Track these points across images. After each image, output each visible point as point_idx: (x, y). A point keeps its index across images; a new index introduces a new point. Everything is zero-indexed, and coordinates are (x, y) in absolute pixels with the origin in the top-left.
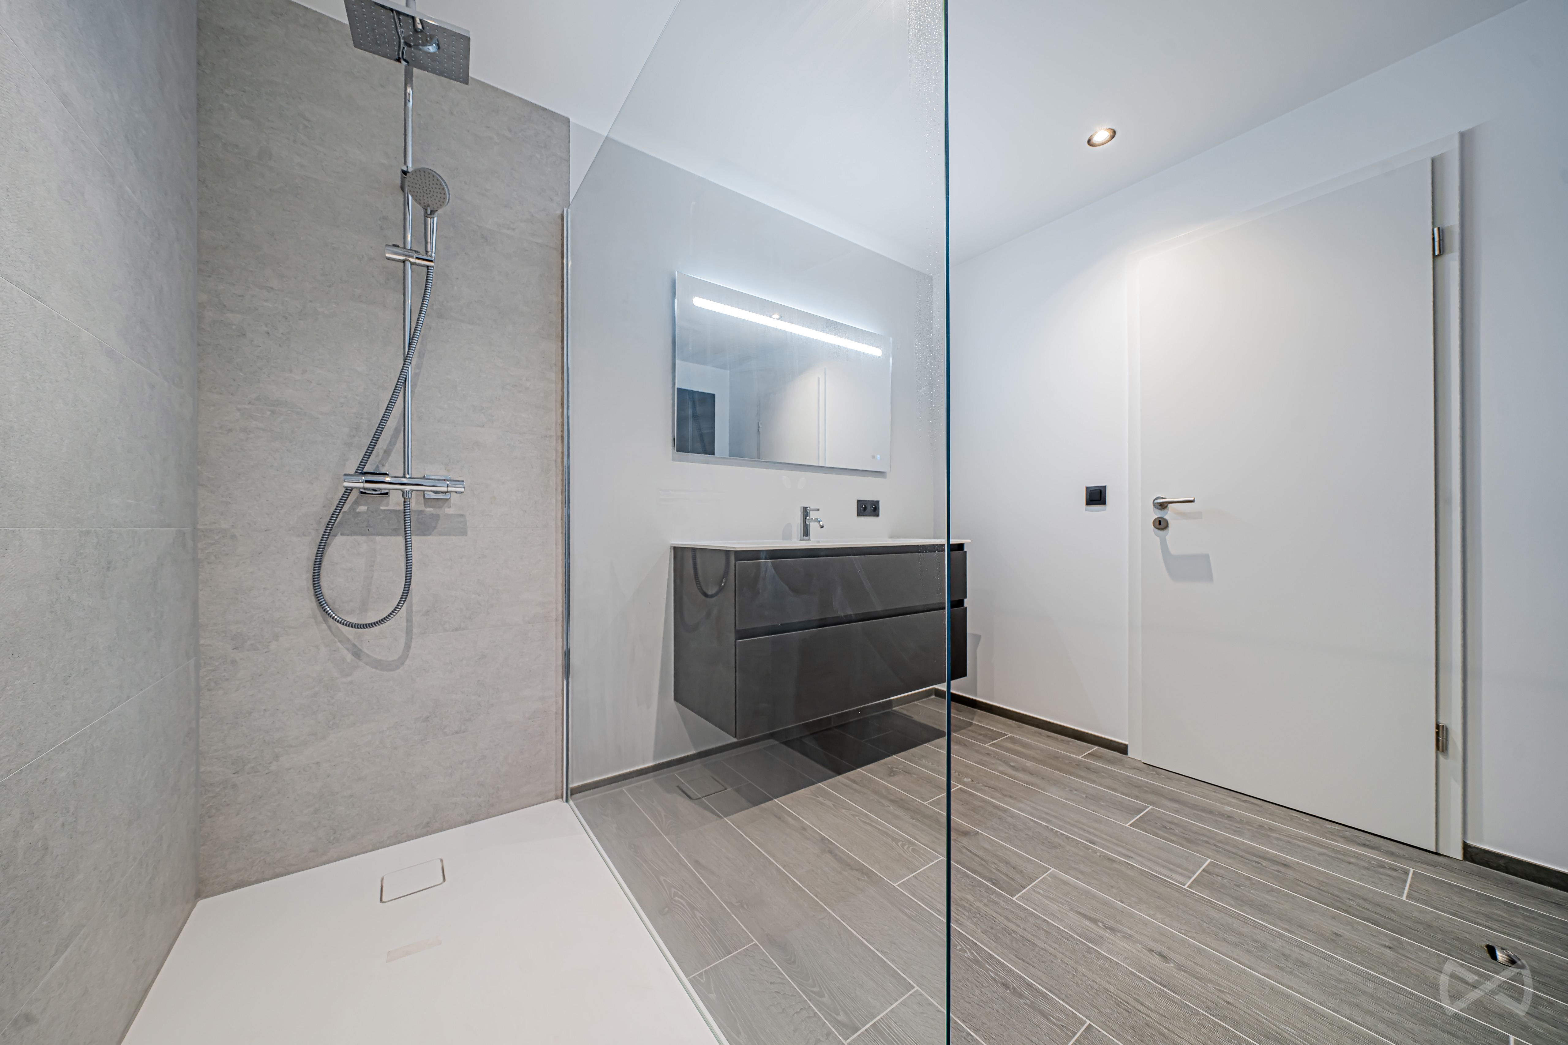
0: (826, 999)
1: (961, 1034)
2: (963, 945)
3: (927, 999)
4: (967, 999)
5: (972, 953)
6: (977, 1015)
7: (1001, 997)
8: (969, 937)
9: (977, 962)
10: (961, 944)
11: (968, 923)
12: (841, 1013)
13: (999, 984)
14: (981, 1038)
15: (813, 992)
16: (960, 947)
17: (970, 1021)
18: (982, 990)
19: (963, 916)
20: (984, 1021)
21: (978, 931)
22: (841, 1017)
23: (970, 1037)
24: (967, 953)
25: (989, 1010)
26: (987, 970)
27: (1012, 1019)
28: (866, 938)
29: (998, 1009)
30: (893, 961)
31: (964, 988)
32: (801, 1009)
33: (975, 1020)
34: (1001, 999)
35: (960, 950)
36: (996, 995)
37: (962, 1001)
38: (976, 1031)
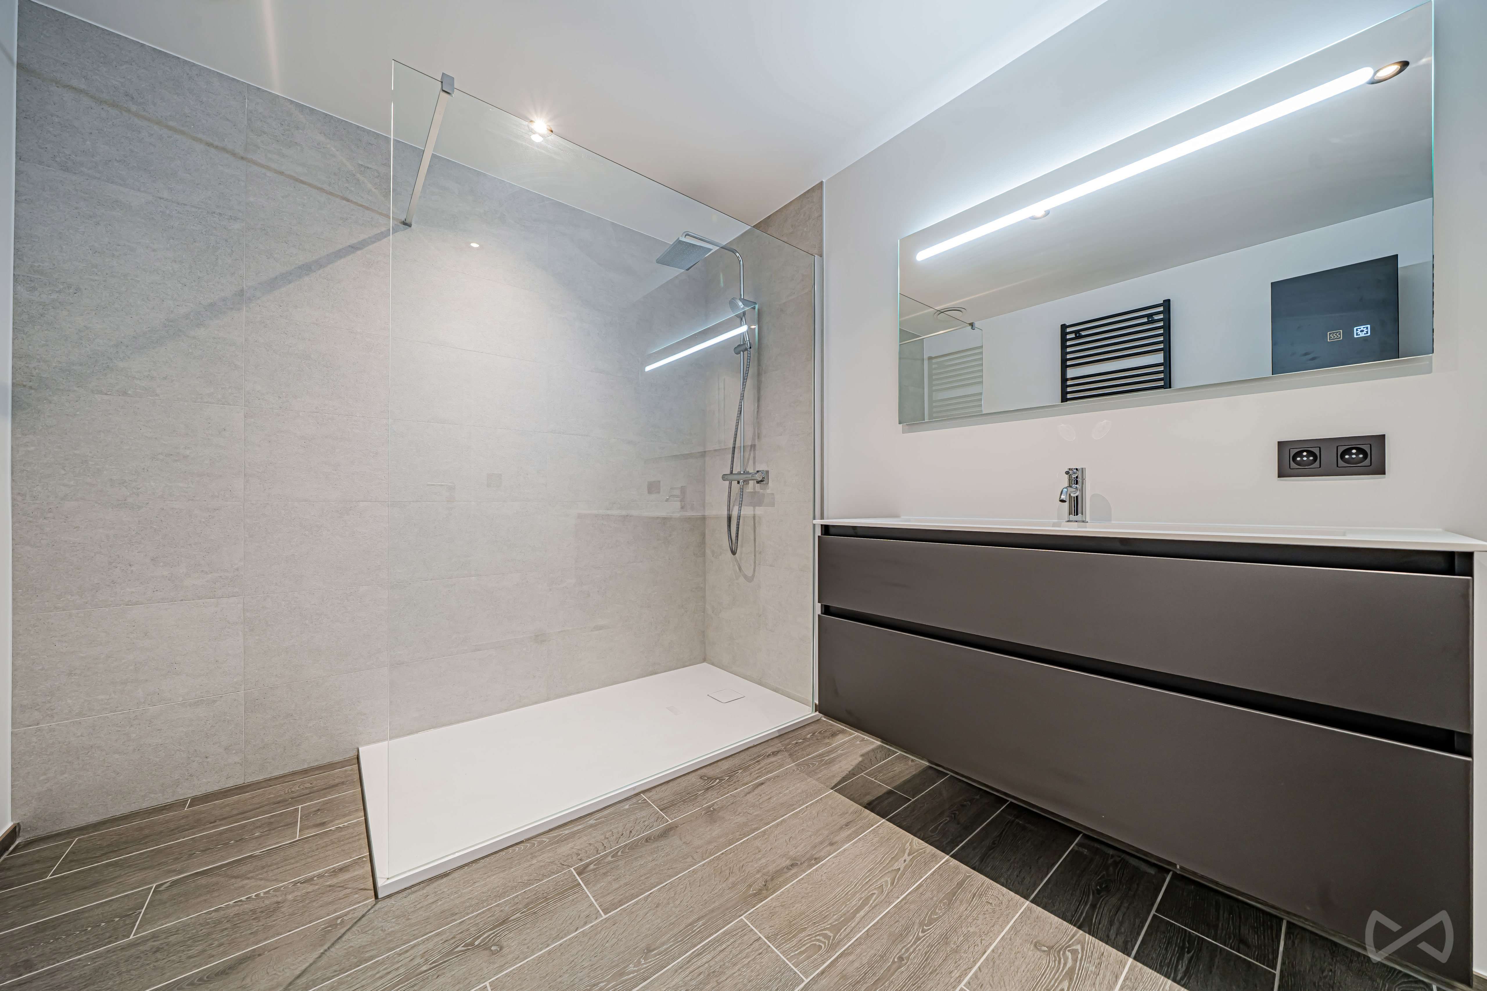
0: (609, 858)
1: (551, 940)
2: (645, 966)
3: (591, 922)
4: (581, 953)
5: (633, 972)
6: (563, 957)
7: (574, 985)
8: (656, 975)
9: (621, 974)
10: (648, 965)
11: (677, 980)
12: (595, 867)
13: (589, 988)
14: (542, 954)
15: (618, 852)
16: (643, 962)
17: (559, 950)
18: (587, 969)
19: (689, 978)
20: (555, 961)
21: (663, 987)
22: (592, 867)
23: (546, 946)
24: (634, 967)
25: (565, 968)
26: (608, 982)
27: (548, 986)
28: (667, 886)
29: (563, 978)
30: (637, 903)
31: (593, 953)
32: (605, 847)
33: (559, 954)
34: (572, 983)
35: (639, 962)
36: (577, 980)
37: (580, 948)
38: (549, 953)
